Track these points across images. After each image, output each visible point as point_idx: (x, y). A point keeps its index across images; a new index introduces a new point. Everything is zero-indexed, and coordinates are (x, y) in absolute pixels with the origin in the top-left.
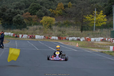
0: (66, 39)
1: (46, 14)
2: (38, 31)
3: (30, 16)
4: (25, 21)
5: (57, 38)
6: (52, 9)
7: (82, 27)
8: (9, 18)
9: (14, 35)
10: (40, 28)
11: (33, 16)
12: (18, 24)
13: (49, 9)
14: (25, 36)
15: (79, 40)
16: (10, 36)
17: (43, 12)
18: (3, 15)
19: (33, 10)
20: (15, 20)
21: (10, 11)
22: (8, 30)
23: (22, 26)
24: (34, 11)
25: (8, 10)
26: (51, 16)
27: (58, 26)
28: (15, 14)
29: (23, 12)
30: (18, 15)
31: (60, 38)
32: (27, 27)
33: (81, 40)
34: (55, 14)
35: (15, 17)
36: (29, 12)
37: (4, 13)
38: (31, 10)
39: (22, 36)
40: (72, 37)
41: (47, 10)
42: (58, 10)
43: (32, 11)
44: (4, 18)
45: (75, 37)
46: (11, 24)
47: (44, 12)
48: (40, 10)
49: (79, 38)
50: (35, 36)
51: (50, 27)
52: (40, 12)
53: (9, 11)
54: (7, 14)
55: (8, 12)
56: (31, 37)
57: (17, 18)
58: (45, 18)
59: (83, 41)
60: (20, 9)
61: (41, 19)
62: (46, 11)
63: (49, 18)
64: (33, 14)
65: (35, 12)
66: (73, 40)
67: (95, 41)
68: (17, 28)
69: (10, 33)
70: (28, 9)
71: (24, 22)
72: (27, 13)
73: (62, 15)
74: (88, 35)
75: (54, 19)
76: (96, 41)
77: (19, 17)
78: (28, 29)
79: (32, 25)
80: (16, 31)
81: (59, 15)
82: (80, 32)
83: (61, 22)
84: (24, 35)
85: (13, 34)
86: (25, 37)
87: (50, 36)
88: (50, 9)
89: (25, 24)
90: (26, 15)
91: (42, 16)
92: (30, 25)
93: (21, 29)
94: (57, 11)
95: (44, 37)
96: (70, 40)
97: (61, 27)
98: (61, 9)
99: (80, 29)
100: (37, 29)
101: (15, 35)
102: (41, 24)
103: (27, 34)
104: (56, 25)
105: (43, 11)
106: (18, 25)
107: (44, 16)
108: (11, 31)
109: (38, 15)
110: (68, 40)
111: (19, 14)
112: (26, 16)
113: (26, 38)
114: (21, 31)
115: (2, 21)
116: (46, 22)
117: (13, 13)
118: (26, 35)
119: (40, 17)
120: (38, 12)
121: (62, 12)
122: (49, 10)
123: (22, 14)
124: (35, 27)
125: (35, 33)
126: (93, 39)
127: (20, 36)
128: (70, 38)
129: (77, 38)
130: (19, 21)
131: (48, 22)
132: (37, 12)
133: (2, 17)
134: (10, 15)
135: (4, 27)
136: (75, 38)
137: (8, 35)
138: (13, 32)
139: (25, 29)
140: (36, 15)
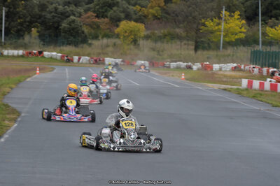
0: (164, 66)
1: (128, 17)
2: (111, 49)
3: (97, 19)
4: (86, 30)
5: (147, 63)
6: (140, 5)
7: (196, 42)
8: (53, 23)
9: (62, 57)
10: (115, 45)
11: (102, 20)
12: (72, 36)
13: (134, 5)
14: (85, 59)
15: (189, 68)
16: (56, 59)
17: (121, 12)
18: (40, 17)
19: (102, 8)
20: (65, 27)
21: (56, 9)
22: (52, 47)
23: (80, 39)
24: (103, 10)
25: (51, 7)
26: (136, 21)
27: (149, 41)
28: (65, 15)
29: (82, 11)
30: (72, 17)
31: (153, 64)
32: (90, 42)
33: (195, 68)
34: (145, 16)
35: (65, 21)
36: (94, 12)
37: (43, 14)
38: (98, 7)
39: (79, 59)
40: (176, 62)
41: (131, 7)
42: (152, 7)
43: (100, 10)
44: (43, 23)
45: (181, 63)
46: (57, 36)
47: (123, 12)
48: (115, 8)
49: (190, 64)
50: (104, 60)
51: (135, 42)
52: (115, 12)
53: (54, 10)
54: (49, 16)
55: (51, 12)
56: (96, 61)
57: (70, 24)
58: (125, 25)
59: (198, 69)
60: (76, 5)
61: (118, 26)
62: (128, 10)
63: (133, 24)
64: (103, 17)
65: (106, 11)
66: (178, 68)
67: (221, 69)
68: (70, 44)
69: (54, 53)
70: (91, 5)
71: (83, 32)
72: (90, 13)
73: (159, 19)
74: (208, 58)
75: (141, 26)
76: (223, 69)
77: (74, 21)
78: (90, 45)
79: (100, 38)
80: (68, 49)
81: (155, 17)
82: (192, 52)
83: (156, 32)
84: (83, 57)
85: (60, 55)
86: (84, 61)
87: (133, 60)
88: (137, 6)
89: (86, 36)
90: (89, 17)
91: (119, 20)
92: (96, 37)
93: (76, 45)
94: (151, 10)
95: (122, 61)
96: (172, 67)
97: (156, 41)
98: (159, 7)
99: (193, 47)
100: (108, 46)
101: (66, 58)
102: (118, 36)
103: (88, 55)
104: (147, 37)
105: (122, 9)
106: (72, 38)
107: (124, 19)
108: (58, 49)
109: (111, 19)
110: (169, 67)
111: (74, 15)
112: (88, 20)
113: (86, 64)
114: (77, 50)
115: (39, 29)
116: (126, 32)
117: (62, 14)
118: (87, 57)
119: (116, 21)
120: (112, 12)
121: (160, 12)
122: (134, 8)
123: (80, 15)
124: (105, 41)
125: (104, 54)
126: (216, 67)
127: (76, 58)
128: (173, 65)
129: (185, 64)
130: (73, 29)
131: (131, 31)
132: (110, 13)
133: (39, 20)
134: (56, 16)
135: (43, 40)
136: (183, 65)
137: (51, 58)
138: (60, 50)
139: (85, 45)
140: (107, 17)
